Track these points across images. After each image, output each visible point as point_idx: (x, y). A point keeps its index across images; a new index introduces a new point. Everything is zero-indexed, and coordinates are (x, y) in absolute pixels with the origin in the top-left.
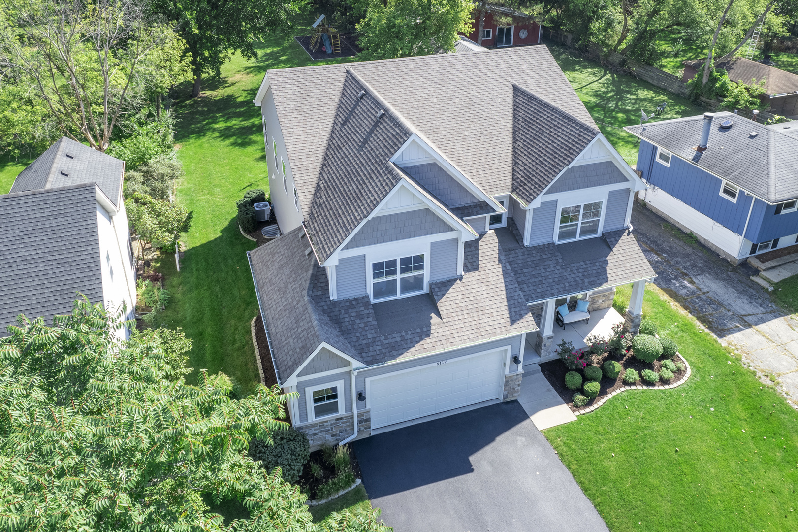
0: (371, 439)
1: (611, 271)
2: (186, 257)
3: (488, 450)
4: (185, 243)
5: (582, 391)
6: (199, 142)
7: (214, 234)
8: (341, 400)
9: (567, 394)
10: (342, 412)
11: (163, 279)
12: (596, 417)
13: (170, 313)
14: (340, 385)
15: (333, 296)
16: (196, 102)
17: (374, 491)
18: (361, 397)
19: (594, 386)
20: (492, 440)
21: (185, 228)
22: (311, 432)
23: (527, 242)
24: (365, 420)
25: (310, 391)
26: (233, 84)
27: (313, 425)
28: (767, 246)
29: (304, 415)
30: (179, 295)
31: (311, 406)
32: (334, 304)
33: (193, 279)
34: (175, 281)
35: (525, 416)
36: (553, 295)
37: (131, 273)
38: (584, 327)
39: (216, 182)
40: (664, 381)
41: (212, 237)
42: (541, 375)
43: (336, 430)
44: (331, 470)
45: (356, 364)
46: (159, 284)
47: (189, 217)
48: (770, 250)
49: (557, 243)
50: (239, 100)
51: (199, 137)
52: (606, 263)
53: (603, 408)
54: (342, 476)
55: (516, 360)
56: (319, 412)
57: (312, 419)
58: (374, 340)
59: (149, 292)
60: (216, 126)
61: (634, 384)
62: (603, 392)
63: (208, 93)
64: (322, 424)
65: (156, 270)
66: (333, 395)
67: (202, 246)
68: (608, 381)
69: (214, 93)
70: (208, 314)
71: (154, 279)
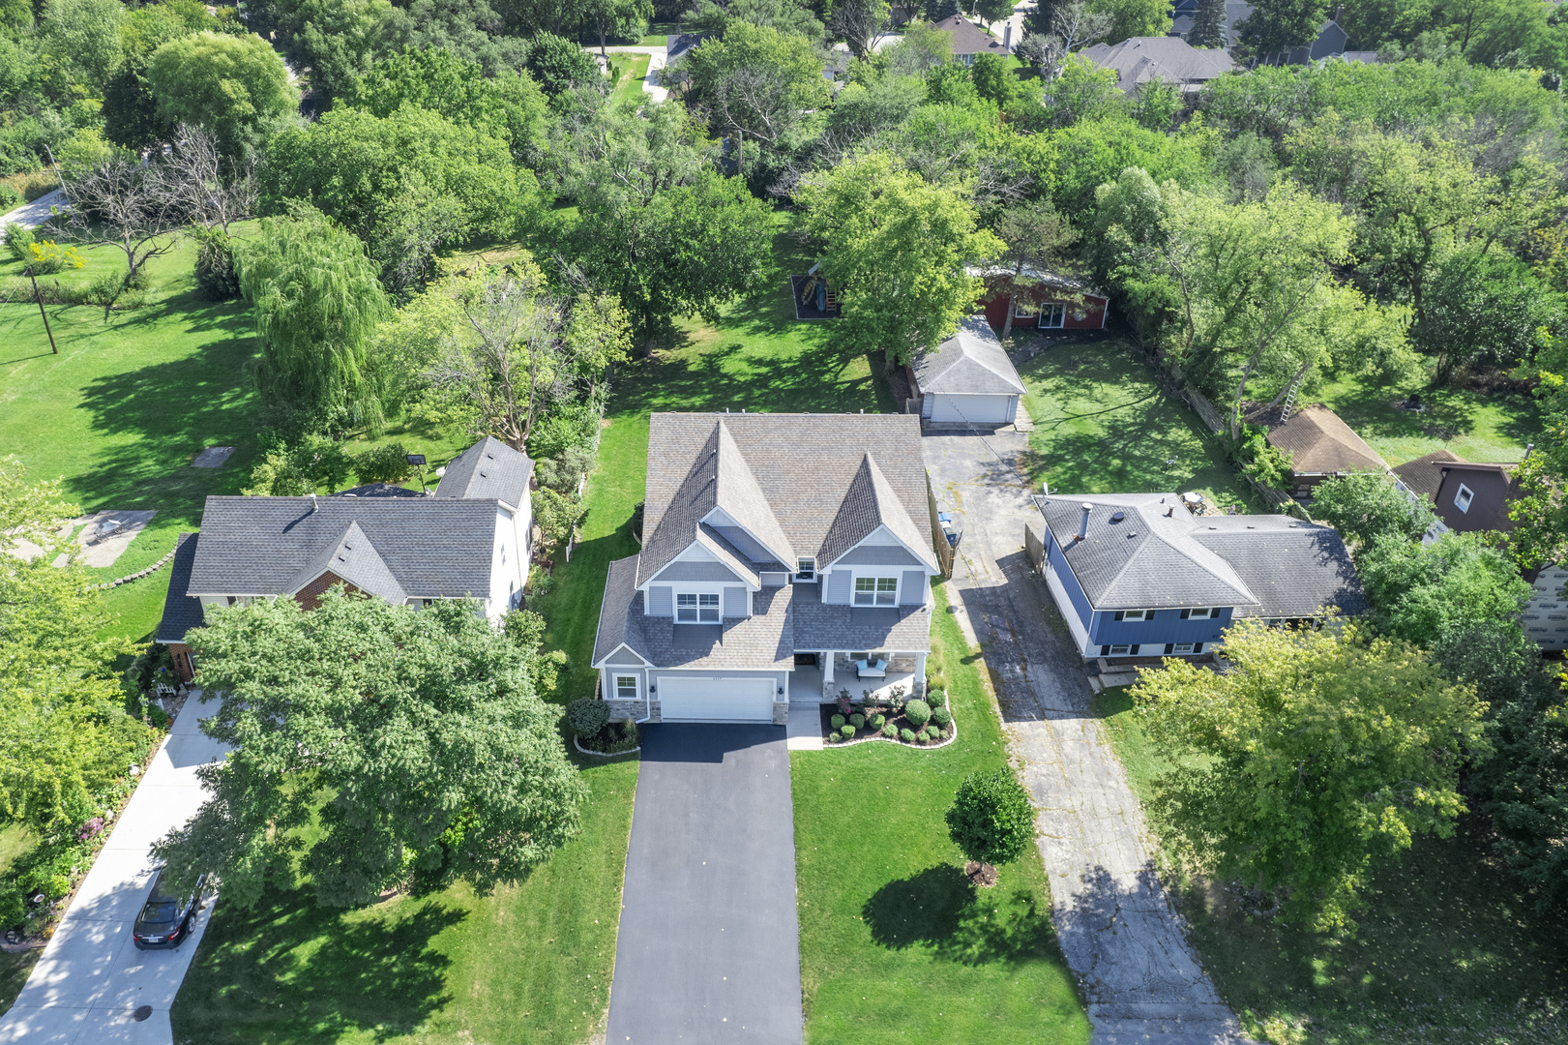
0: (661, 724)
1: (889, 639)
2: (579, 549)
3: (740, 753)
4: (579, 535)
5: (839, 731)
6: (631, 420)
7: (609, 531)
8: (638, 688)
9: (827, 729)
10: (638, 697)
11: (553, 566)
12: (840, 753)
13: (549, 597)
14: (637, 676)
15: (647, 612)
16: (644, 365)
17: (645, 756)
18: (653, 689)
19: (850, 729)
20: (748, 746)
21: (581, 522)
22: (616, 707)
23: (824, 600)
24: (656, 709)
25: (615, 676)
26: (692, 343)
27: (617, 702)
28: (1125, 651)
29: (610, 694)
30: (561, 584)
31: (616, 687)
32: (647, 618)
33: (577, 572)
34: (562, 570)
35: (784, 736)
36: (834, 647)
37: (526, 558)
38: (880, 683)
39: (631, 473)
40: (919, 742)
41: (607, 533)
42: (818, 712)
43: (634, 711)
44: (622, 736)
45: (647, 663)
46: (547, 570)
47: (586, 514)
48: (1128, 654)
49: (853, 604)
50: (692, 368)
51: (632, 414)
52: (889, 630)
53: (850, 748)
54: (627, 741)
55: (781, 691)
56: (622, 693)
57: (616, 697)
58: (666, 650)
59: (537, 576)
60: (655, 401)
61: (891, 737)
62: (859, 734)
63: (661, 352)
64: (624, 702)
65: (550, 557)
66: (632, 681)
67: (596, 540)
68: (868, 728)
69: (668, 353)
70: (579, 605)
71: (545, 565)
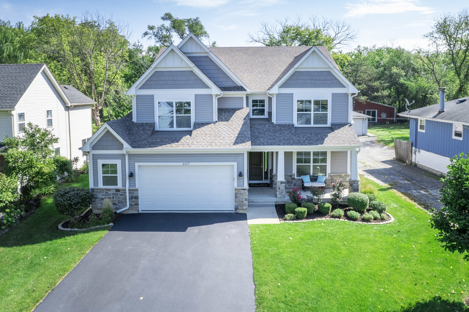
0: (139, 215)
1: (327, 140)
3: (204, 227)
5: (294, 213)
8: (119, 176)
9: (283, 215)
10: (120, 186)
12: (295, 225)
14: (118, 163)
15: (134, 120)
17: (114, 229)
18: (131, 175)
19: (301, 209)
20: (211, 223)
22: (100, 196)
23: (274, 121)
24: (134, 198)
25: (100, 163)
27: (101, 191)
29: (96, 180)
31: (100, 175)
35: (244, 219)
40: (365, 221)
42: (274, 208)
43: (116, 200)
45: (125, 145)
49: (296, 124)
53: (304, 223)
55: (240, 175)
56: (105, 181)
57: (101, 185)
58: (145, 139)
61: (339, 218)
62: (311, 218)
64: (107, 191)
66: (114, 168)
68: (320, 214)
